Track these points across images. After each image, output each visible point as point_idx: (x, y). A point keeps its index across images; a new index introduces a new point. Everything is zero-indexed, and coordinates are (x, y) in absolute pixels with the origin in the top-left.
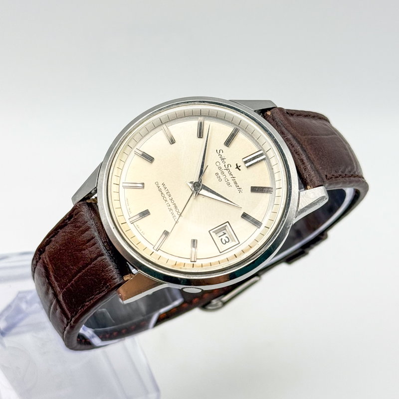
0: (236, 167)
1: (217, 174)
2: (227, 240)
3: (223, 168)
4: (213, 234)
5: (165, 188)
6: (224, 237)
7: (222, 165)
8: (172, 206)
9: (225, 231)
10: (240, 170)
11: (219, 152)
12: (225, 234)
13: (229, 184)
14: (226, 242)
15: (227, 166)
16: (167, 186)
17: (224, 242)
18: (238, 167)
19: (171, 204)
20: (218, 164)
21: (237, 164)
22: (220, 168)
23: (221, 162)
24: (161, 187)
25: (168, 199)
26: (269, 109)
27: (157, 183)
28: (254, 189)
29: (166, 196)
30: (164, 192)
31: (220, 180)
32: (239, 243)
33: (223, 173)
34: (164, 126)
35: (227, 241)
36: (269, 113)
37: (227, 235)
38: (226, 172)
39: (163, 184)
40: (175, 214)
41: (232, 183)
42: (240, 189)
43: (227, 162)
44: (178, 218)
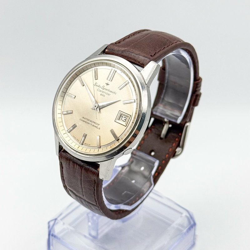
1: (101, 95)
2: (125, 119)
3: (102, 90)
4: (118, 121)
5: (85, 118)
6: (123, 119)
8: (93, 124)
9: (122, 116)
10: (109, 85)
11: (95, 85)
12: (122, 117)
13: (109, 95)
14: (125, 120)
15: (103, 88)
16: (85, 117)
17: (125, 121)
18: (107, 84)
21: (106, 83)
22: (100, 91)
23: (99, 88)
24: (83, 119)
25: (89, 122)
26: (106, 48)
27: (80, 120)
29: (88, 121)
30: (86, 120)
31: (104, 96)
32: (131, 116)
34: (67, 93)
36: (107, 50)
37: (124, 117)
38: (104, 91)
39: (83, 118)
40: (96, 125)
41: (109, 93)
42: (115, 93)
43: (101, 86)
44: (99, 127)
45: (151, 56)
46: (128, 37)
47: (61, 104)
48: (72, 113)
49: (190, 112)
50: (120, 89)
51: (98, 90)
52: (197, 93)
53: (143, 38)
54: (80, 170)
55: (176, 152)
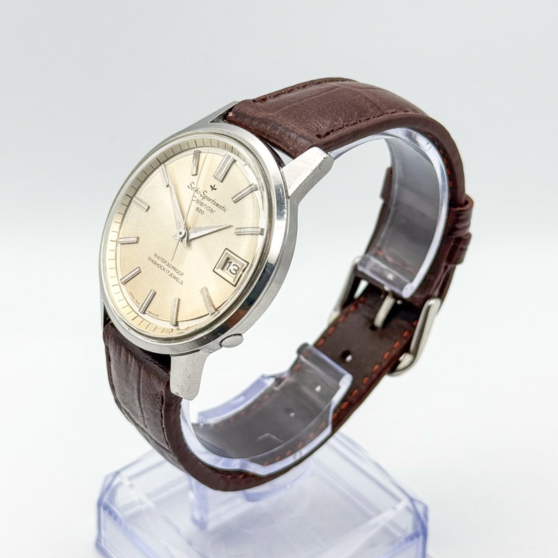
0: (211, 189)
1: (197, 209)
2: (236, 268)
3: (200, 198)
4: (219, 271)
5: (158, 258)
6: (232, 267)
7: (198, 197)
8: (172, 271)
9: (230, 261)
10: (215, 189)
11: (191, 186)
12: (231, 263)
13: (212, 211)
14: (236, 271)
15: (203, 195)
16: (159, 254)
17: (235, 272)
18: (213, 188)
19: (169, 269)
21: (211, 186)
22: (197, 201)
23: (196, 194)
24: (155, 259)
25: (165, 267)
27: (150, 259)
28: (237, 199)
29: (163, 265)
30: (159, 262)
31: (202, 212)
32: (248, 263)
33: (202, 204)
34: (134, 199)
36: (231, 114)
38: (205, 201)
39: (155, 255)
40: (177, 275)
41: (214, 207)
42: (223, 208)
43: (201, 190)
44: (181, 278)
45: (319, 136)
46: (289, 90)
47: (120, 222)
48: (137, 242)
49: (441, 276)
50: (236, 202)
51: (194, 198)
52: (459, 234)
53: (318, 96)
54: (138, 369)
55: (399, 362)
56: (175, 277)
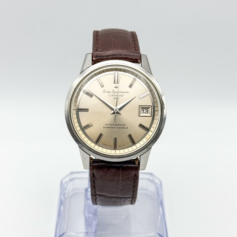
0: (115, 88)
1: (114, 98)
3: (113, 94)
4: (142, 115)
5: (108, 125)
6: (145, 111)
7: (111, 94)
8: (119, 126)
10: (118, 87)
11: (104, 92)
12: (143, 110)
13: (122, 96)
17: (147, 112)
18: (116, 88)
19: (117, 126)
20: (110, 95)
21: (114, 87)
23: (110, 93)
25: (114, 126)
26: (92, 57)
27: (104, 127)
28: (131, 86)
29: (112, 126)
30: (110, 126)
31: (118, 98)
32: (151, 106)
33: (115, 96)
35: (147, 110)
36: (94, 59)
37: (144, 109)
38: (116, 94)
39: (106, 125)
41: (122, 94)
42: (127, 92)
43: (111, 90)
44: (125, 126)
45: (136, 50)
47: (77, 122)
48: (92, 125)
56: (122, 128)
